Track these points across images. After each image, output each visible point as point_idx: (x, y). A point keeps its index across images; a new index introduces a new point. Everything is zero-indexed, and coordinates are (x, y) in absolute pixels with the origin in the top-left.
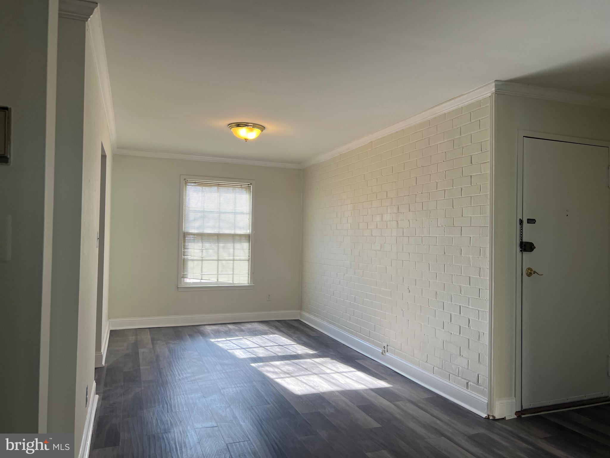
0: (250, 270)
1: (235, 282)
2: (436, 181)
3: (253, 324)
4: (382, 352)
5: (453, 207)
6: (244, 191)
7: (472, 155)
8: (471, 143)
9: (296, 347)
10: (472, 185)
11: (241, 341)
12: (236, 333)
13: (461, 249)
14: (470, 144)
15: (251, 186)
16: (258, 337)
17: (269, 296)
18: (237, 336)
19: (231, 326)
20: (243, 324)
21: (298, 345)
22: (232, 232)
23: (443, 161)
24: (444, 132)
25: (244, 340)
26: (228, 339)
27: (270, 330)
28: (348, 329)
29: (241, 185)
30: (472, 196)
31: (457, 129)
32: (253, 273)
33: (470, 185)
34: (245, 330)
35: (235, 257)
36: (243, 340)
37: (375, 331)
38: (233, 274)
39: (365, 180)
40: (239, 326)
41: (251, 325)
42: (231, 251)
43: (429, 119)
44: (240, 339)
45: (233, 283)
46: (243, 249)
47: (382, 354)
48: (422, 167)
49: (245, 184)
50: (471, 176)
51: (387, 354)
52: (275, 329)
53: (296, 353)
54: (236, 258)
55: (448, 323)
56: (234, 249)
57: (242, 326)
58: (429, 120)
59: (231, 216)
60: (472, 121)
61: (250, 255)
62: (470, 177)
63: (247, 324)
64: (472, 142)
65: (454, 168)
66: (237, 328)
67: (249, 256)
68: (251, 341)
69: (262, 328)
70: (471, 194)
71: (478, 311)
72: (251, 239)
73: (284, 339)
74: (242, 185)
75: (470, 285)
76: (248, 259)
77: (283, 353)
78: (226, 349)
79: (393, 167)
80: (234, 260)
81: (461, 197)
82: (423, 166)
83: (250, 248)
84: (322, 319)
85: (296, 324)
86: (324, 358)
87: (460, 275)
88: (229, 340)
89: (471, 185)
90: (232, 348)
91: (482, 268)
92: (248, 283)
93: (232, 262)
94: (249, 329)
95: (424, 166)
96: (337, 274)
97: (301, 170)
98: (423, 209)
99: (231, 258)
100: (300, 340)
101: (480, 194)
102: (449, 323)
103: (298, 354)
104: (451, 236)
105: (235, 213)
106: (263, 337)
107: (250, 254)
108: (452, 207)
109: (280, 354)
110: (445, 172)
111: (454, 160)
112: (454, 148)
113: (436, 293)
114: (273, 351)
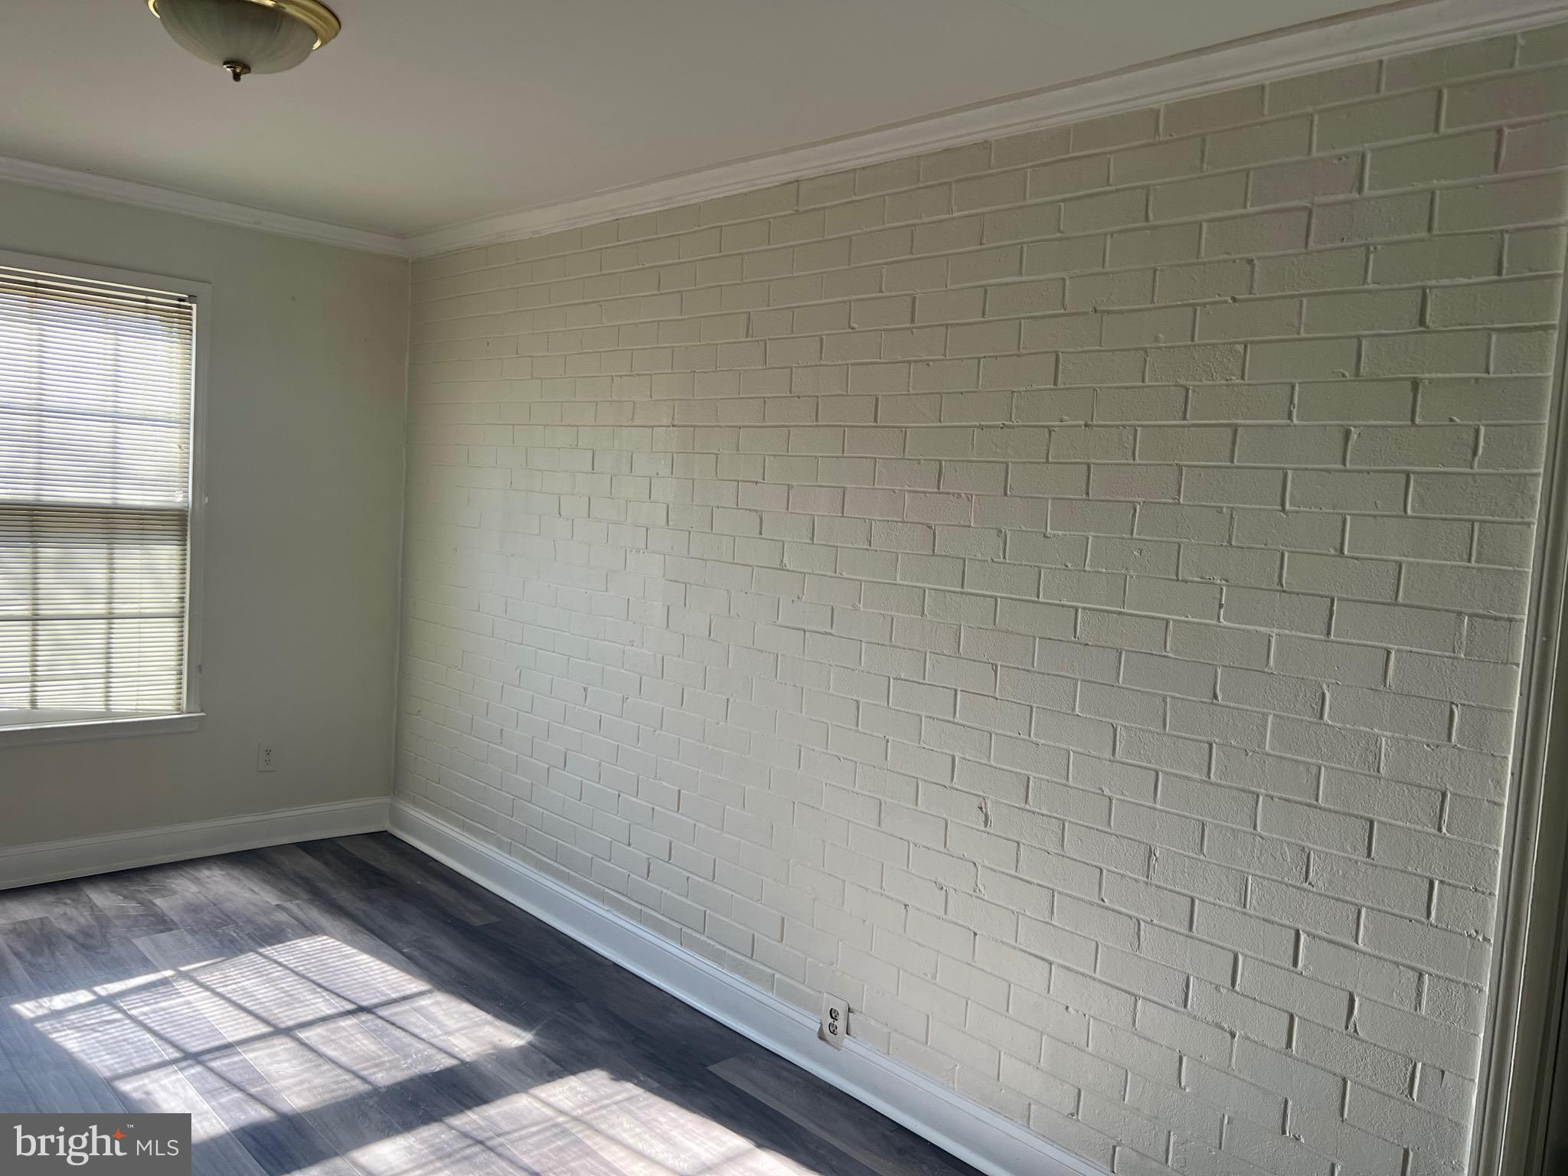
0: (185, 657)
1: (116, 708)
2: (1181, 382)
3: (204, 873)
4: (821, 1029)
5: (1283, 504)
6: (157, 325)
7: (1431, 288)
8: (1430, 229)
9: (438, 1012)
10: (1418, 421)
11: (167, 996)
12: (134, 941)
13: (1323, 695)
14: (1424, 234)
15: (190, 308)
16: (243, 958)
17: (268, 752)
18: (147, 966)
19: (103, 899)
20: (155, 878)
21: (441, 997)
22: (101, 496)
23: (1234, 300)
24: (1248, 172)
25: (183, 986)
26: (102, 990)
27: (288, 905)
28: (639, 907)
29: (143, 297)
30: (1414, 473)
31: (1335, 161)
32: (200, 668)
33: (1409, 423)
34: (176, 919)
35: (114, 606)
36: (179, 994)
37: (782, 940)
38: (108, 675)
39: (749, 339)
40: (142, 889)
41: (197, 881)
42: (100, 577)
43: (1155, 106)
44: (165, 982)
45: (108, 714)
46: (152, 570)
47: (822, 1037)
48: (1099, 315)
49: (163, 298)
50: (1415, 384)
51: (847, 1041)
52: (306, 897)
53: (454, 1057)
54: (120, 608)
55: (1217, 988)
56: (111, 570)
57: (154, 891)
58: (1152, 110)
59: (100, 431)
60: (1442, 128)
61: (187, 596)
62: (1408, 385)
63: (172, 873)
64: (1436, 225)
65: (1303, 335)
66: (134, 904)
67: (182, 599)
68: (221, 996)
69: (248, 895)
70: (1410, 464)
71: (1413, 976)
72: (189, 528)
73: (365, 958)
74: (150, 298)
75: (1369, 855)
76: (176, 611)
77: (394, 1065)
78: (108, 1074)
79: (914, 299)
80: (110, 617)
81: (1341, 467)
82: (1098, 308)
83: (188, 567)
84: (500, 848)
85: (386, 862)
86: (583, 1075)
87: (1309, 805)
88: (110, 1000)
89: (1413, 420)
90: (139, 1064)
91: (1454, 794)
92: (179, 710)
93: (101, 625)
94: (193, 909)
95: (1103, 312)
96: (585, 689)
97: (406, 261)
98: (1087, 494)
99: (100, 608)
100: (438, 959)
101: (1468, 470)
102: (1224, 991)
103: (463, 1063)
104: (1262, 629)
105: (116, 418)
106: (265, 957)
107: (188, 591)
108: (1280, 508)
109: (383, 1078)
110: (1240, 348)
111: (1305, 300)
112: (1311, 243)
113: (1151, 853)
114: (344, 1060)
